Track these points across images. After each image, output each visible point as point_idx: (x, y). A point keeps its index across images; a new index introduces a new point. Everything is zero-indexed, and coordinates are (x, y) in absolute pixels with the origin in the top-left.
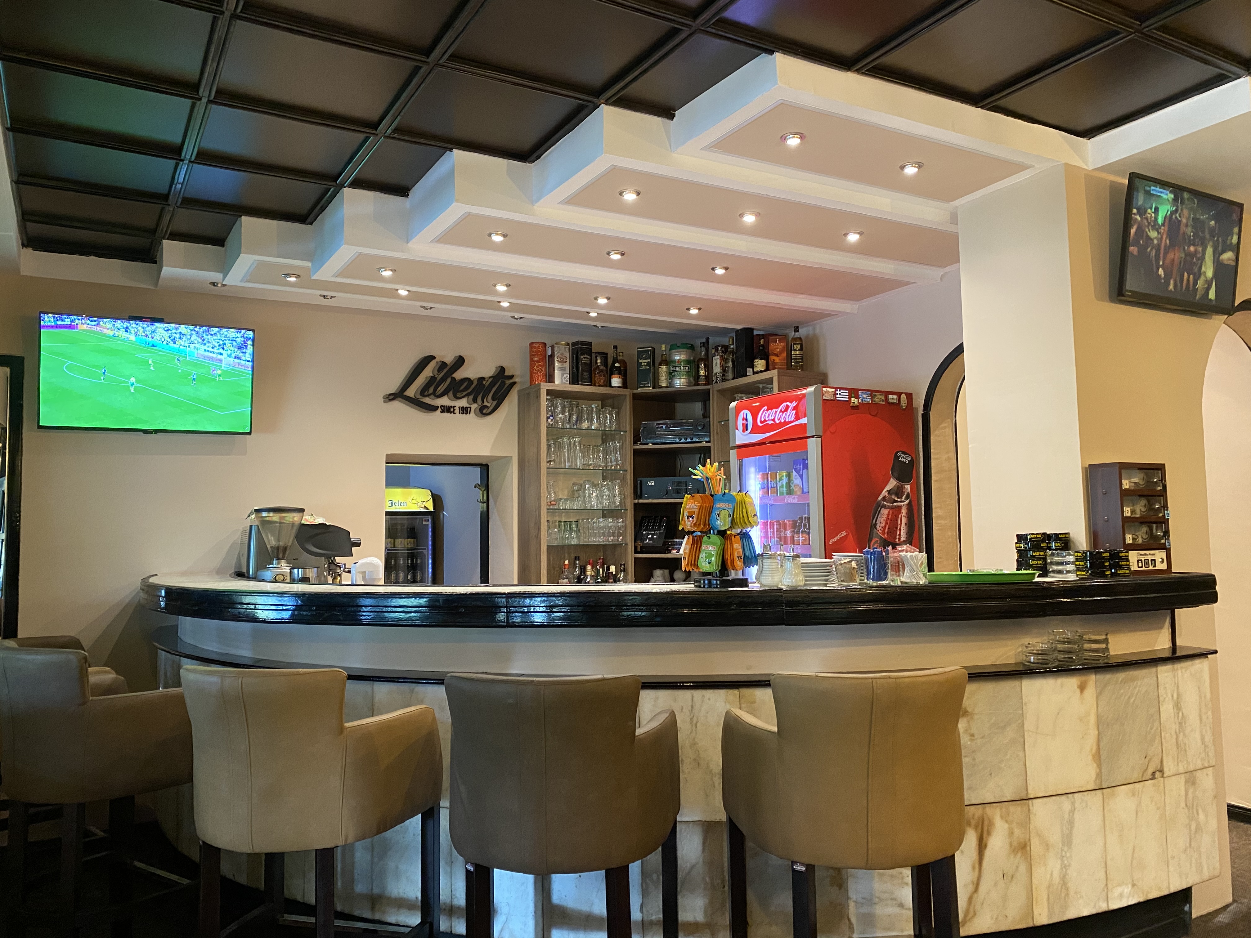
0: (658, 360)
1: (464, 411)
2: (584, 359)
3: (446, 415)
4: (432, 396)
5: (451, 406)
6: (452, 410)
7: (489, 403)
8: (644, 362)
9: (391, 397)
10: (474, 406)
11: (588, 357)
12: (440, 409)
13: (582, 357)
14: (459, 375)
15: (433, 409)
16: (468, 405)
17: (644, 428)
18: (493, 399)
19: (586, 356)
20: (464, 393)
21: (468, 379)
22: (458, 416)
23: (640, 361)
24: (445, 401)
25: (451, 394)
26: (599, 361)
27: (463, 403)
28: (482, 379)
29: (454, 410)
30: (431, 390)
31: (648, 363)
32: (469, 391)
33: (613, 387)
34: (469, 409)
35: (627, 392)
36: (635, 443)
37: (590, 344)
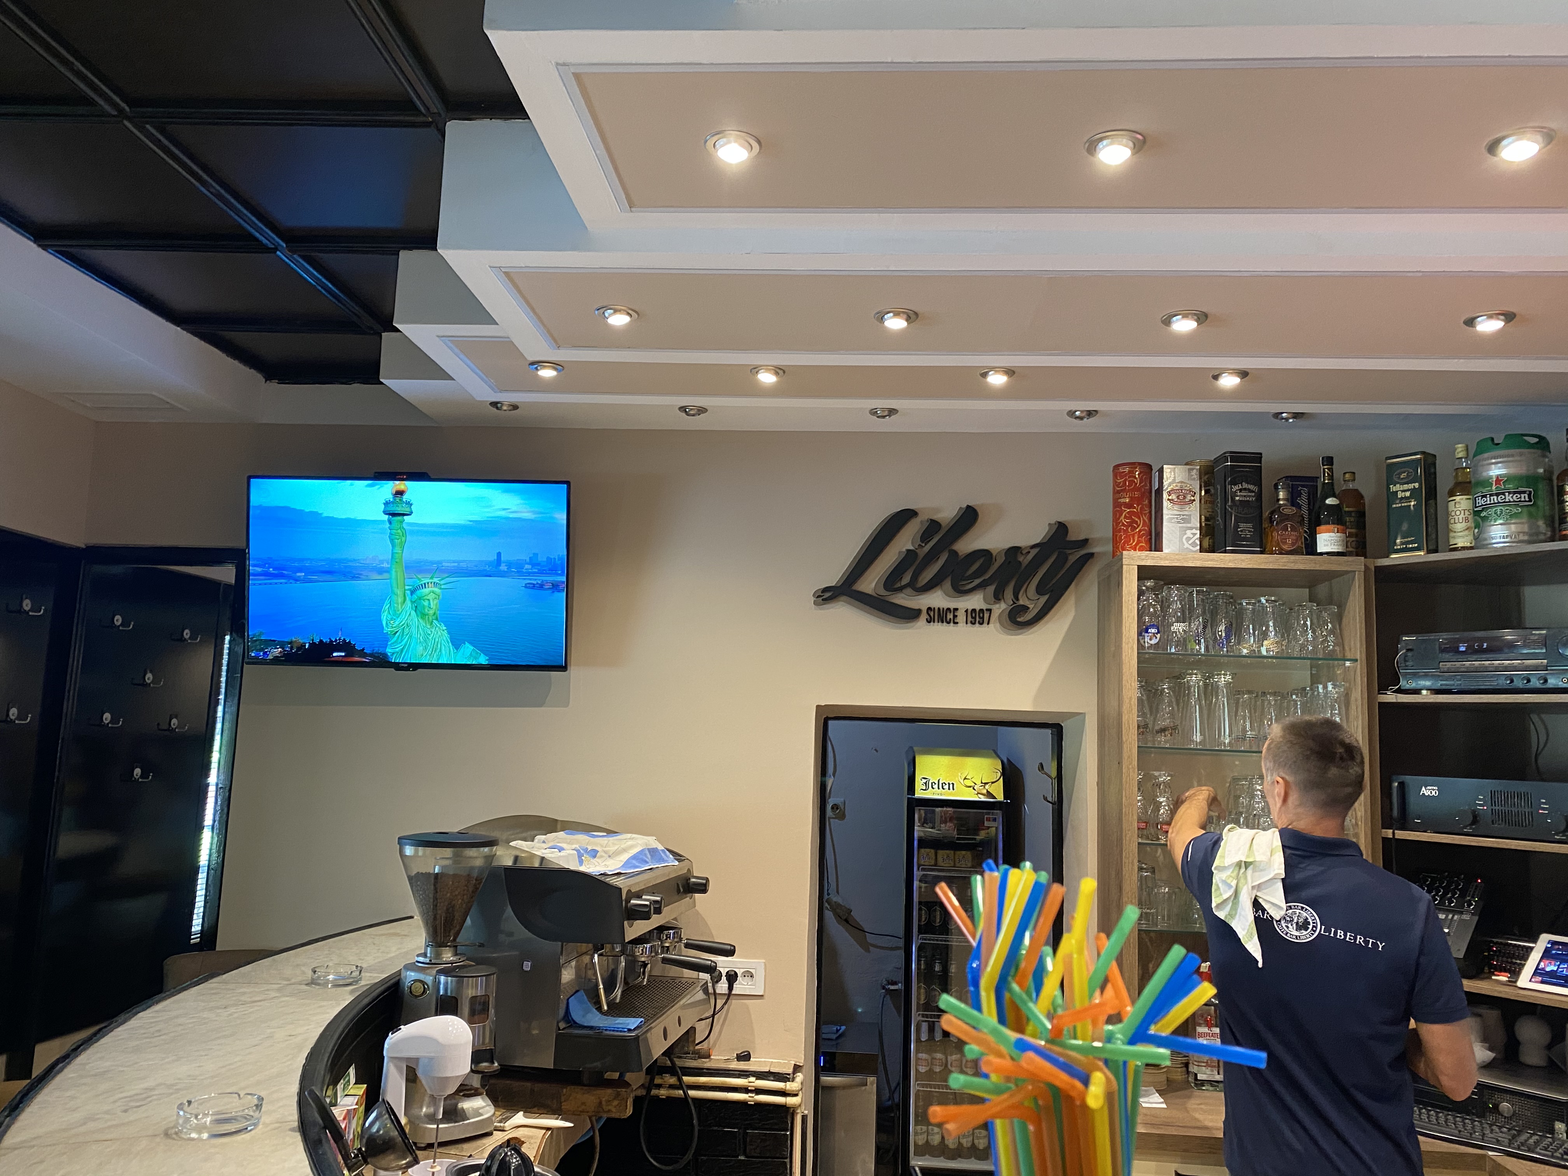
0: (1443, 483)
1: (977, 617)
2: (1240, 492)
3: (938, 628)
4: (909, 590)
5: (949, 609)
6: (950, 616)
7: (1031, 600)
8: (1402, 490)
9: (827, 595)
10: (1000, 608)
11: (1251, 487)
12: (924, 616)
13: (1235, 488)
14: (967, 545)
15: (909, 615)
16: (984, 607)
17: (1408, 650)
18: (1040, 591)
19: (1245, 486)
20: (977, 581)
21: (985, 554)
22: (963, 630)
23: (1393, 488)
24: (938, 599)
25: (947, 584)
26: (1281, 495)
27: (976, 601)
28: (1014, 551)
29: (955, 616)
30: (906, 579)
31: (1413, 491)
32: (987, 576)
33: (1321, 554)
34: (986, 615)
35: (1357, 564)
36: (1383, 688)
37: (1258, 457)
